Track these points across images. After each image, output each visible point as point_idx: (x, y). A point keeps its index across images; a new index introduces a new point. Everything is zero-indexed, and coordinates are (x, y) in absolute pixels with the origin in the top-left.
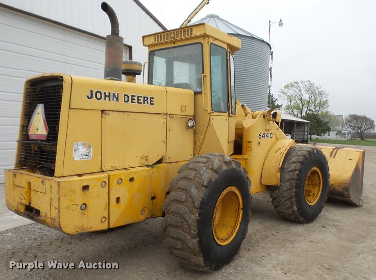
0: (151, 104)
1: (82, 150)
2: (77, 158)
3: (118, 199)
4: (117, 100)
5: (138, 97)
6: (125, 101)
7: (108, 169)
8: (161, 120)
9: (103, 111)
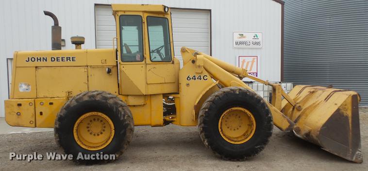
0: (73, 61)
1: (24, 87)
2: (21, 90)
3: (41, 113)
4: (46, 60)
5: (62, 58)
6: (52, 61)
7: (41, 97)
8: (83, 70)
9: (36, 67)
